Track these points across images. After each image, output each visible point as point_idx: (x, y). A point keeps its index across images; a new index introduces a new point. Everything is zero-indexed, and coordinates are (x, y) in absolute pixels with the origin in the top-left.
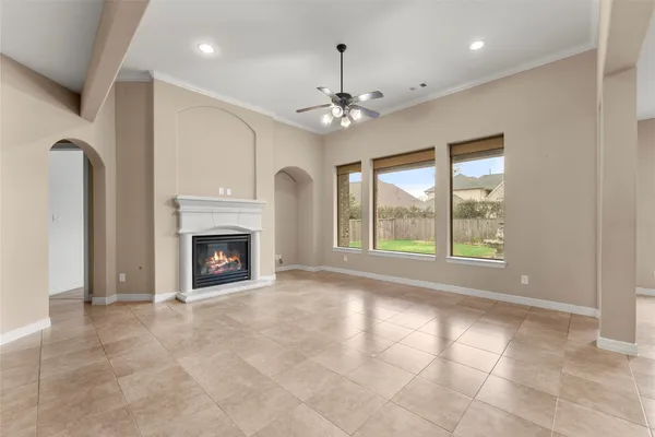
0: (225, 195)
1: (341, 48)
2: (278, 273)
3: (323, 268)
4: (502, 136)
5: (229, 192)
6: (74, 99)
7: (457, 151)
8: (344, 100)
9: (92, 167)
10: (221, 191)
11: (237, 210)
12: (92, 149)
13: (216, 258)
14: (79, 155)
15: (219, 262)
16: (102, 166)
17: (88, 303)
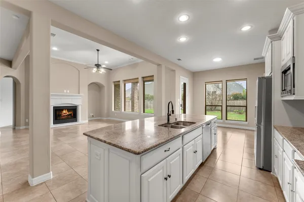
0: (67, 93)
1: (98, 50)
2: (89, 121)
3: (109, 118)
4: (153, 76)
5: (68, 91)
6: (9, 63)
7: (145, 79)
8: (98, 66)
9: (16, 84)
10: (65, 91)
11: (71, 98)
12: (16, 79)
13: (64, 112)
14: (11, 80)
15: (65, 113)
16: (19, 83)
17: (14, 129)
